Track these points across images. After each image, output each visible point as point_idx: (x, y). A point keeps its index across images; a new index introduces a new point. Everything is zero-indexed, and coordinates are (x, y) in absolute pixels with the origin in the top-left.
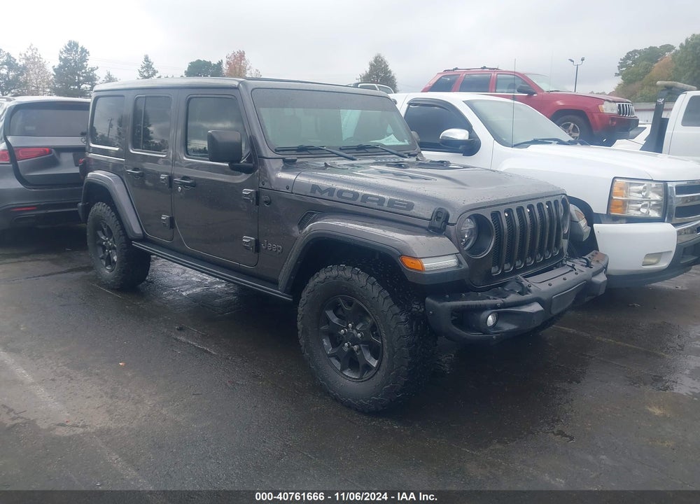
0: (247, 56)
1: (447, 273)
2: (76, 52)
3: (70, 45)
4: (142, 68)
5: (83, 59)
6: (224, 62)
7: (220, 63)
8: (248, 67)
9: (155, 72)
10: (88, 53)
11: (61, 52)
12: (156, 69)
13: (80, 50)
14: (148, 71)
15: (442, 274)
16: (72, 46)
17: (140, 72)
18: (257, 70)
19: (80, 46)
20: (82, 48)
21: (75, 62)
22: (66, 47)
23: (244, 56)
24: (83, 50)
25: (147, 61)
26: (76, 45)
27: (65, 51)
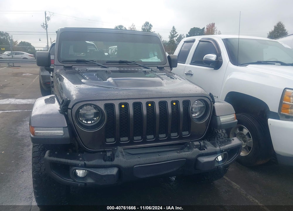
0: (215, 25)
1: (49, 139)
2: (148, 26)
3: (146, 23)
4: (171, 31)
5: (150, 28)
6: (206, 28)
7: (204, 28)
8: (216, 30)
9: (176, 33)
10: (152, 26)
11: (143, 26)
12: (177, 32)
13: (149, 25)
14: (173, 32)
15: (45, 139)
16: (147, 24)
17: (170, 33)
18: (219, 31)
19: (149, 23)
20: (150, 24)
21: (147, 30)
22: (144, 24)
23: (214, 25)
24: (151, 25)
25: (174, 28)
26: (148, 23)
27: (144, 26)
